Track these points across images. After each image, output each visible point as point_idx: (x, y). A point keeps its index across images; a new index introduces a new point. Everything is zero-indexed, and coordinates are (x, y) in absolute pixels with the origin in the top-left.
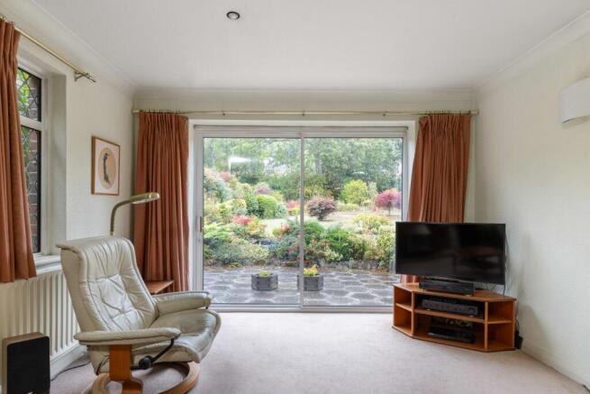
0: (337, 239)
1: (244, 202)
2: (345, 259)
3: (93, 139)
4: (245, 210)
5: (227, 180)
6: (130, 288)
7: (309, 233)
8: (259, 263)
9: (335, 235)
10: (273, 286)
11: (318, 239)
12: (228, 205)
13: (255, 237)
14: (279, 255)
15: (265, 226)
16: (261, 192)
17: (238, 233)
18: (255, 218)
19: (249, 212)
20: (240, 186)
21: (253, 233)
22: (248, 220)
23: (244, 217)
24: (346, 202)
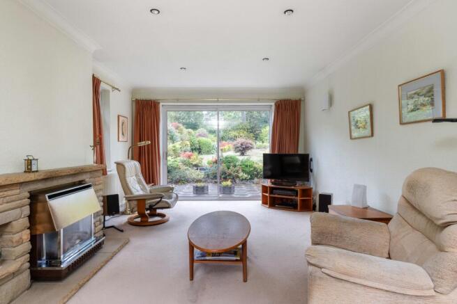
0: (247, 166)
1: (188, 143)
2: (252, 178)
3: (119, 116)
4: (189, 148)
5: (177, 128)
6: (139, 182)
7: (229, 162)
8: (198, 181)
9: (246, 164)
10: (205, 191)
11: (235, 166)
12: (178, 145)
13: (196, 166)
14: (211, 177)
15: (202, 159)
16: (200, 135)
17: (185, 163)
18: (196, 153)
19: (192, 150)
20: (185, 131)
21: (194, 163)
22: (191, 155)
23: (188, 153)
24: (263, 142)
